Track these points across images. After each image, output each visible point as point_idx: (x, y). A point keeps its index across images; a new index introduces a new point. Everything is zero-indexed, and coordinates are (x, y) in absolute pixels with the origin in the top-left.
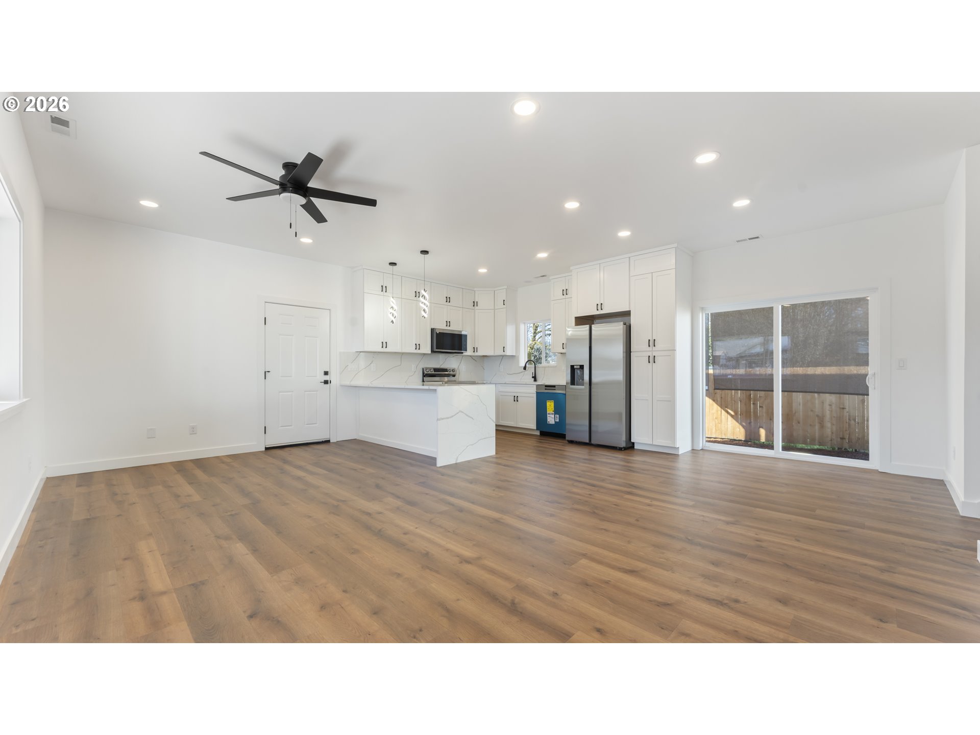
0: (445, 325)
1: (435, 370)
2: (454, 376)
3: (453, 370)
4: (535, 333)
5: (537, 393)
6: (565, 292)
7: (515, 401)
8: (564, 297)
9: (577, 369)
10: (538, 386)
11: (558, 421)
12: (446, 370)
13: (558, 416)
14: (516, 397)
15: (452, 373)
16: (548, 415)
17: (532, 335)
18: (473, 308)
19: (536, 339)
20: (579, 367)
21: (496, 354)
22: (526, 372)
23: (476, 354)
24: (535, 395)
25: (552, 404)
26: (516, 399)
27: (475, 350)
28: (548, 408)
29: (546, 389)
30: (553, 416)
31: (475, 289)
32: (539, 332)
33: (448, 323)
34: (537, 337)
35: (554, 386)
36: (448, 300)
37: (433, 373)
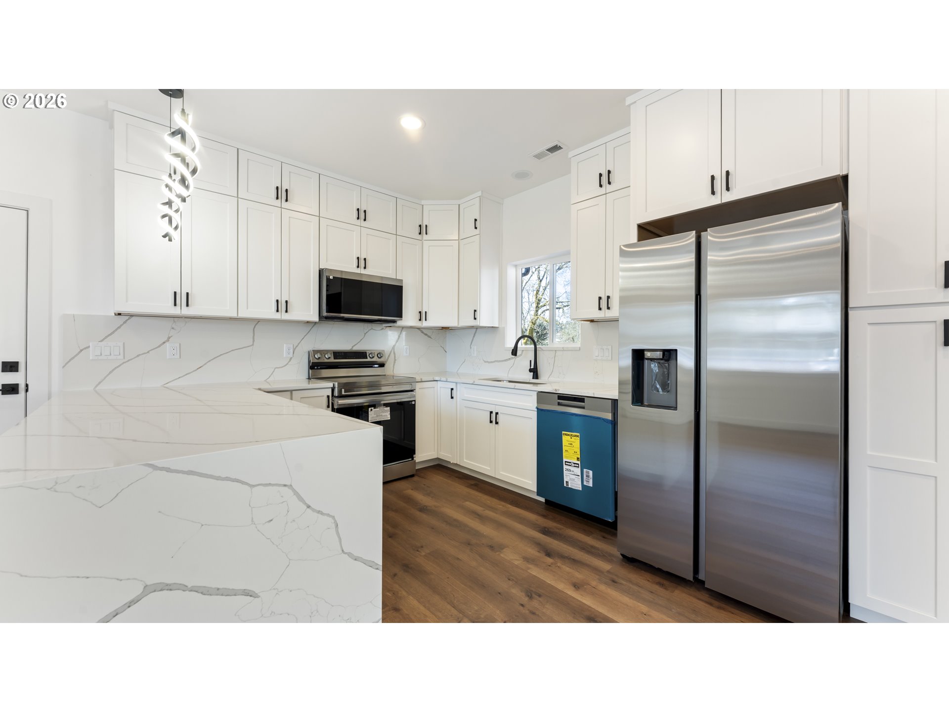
0: (355, 264)
1: (337, 354)
2: (382, 365)
3: (380, 355)
4: (537, 307)
5: (539, 411)
6: (605, 178)
7: (491, 422)
8: (602, 191)
9: (652, 360)
10: (542, 396)
11: (591, 485)
12: (363, 354)
13: (591, 473)
14: (494, 415)
15: (375, 359)
16: (565, 466)
17: (535, 309)
18: (419, 237)
19: (539, 314)
20: (659, 355)
21: (462, 324)
22: (517, 359)
23: (425, 324)
24: (534, 415)
25: (576, 442)
26: (494, 418)
27: (422, 316)
28: (564, 448)
29: (559, 404)
30: (578, 471)
31: (423, 202)
32: (542, 306)
33: (362, 262)
34: (540, 311)
35: (580, 399)
36: (362, 215)
37: (332, 360)
